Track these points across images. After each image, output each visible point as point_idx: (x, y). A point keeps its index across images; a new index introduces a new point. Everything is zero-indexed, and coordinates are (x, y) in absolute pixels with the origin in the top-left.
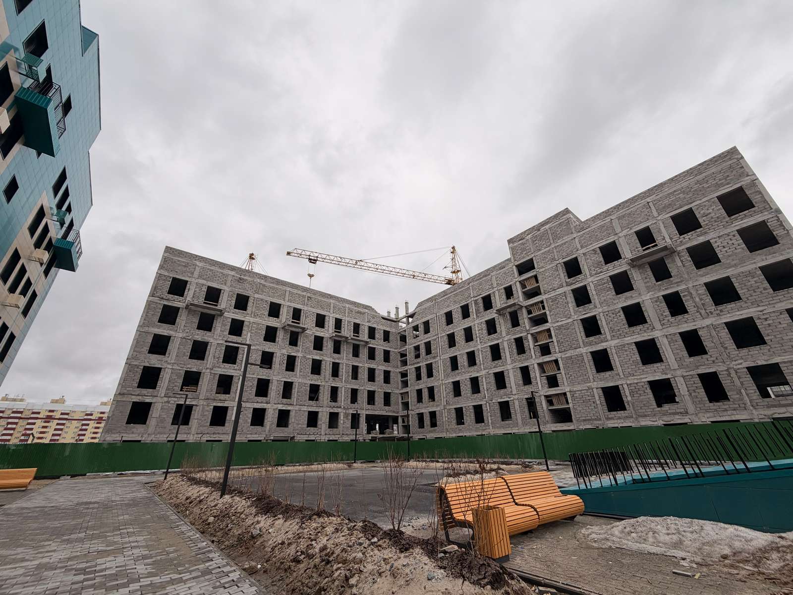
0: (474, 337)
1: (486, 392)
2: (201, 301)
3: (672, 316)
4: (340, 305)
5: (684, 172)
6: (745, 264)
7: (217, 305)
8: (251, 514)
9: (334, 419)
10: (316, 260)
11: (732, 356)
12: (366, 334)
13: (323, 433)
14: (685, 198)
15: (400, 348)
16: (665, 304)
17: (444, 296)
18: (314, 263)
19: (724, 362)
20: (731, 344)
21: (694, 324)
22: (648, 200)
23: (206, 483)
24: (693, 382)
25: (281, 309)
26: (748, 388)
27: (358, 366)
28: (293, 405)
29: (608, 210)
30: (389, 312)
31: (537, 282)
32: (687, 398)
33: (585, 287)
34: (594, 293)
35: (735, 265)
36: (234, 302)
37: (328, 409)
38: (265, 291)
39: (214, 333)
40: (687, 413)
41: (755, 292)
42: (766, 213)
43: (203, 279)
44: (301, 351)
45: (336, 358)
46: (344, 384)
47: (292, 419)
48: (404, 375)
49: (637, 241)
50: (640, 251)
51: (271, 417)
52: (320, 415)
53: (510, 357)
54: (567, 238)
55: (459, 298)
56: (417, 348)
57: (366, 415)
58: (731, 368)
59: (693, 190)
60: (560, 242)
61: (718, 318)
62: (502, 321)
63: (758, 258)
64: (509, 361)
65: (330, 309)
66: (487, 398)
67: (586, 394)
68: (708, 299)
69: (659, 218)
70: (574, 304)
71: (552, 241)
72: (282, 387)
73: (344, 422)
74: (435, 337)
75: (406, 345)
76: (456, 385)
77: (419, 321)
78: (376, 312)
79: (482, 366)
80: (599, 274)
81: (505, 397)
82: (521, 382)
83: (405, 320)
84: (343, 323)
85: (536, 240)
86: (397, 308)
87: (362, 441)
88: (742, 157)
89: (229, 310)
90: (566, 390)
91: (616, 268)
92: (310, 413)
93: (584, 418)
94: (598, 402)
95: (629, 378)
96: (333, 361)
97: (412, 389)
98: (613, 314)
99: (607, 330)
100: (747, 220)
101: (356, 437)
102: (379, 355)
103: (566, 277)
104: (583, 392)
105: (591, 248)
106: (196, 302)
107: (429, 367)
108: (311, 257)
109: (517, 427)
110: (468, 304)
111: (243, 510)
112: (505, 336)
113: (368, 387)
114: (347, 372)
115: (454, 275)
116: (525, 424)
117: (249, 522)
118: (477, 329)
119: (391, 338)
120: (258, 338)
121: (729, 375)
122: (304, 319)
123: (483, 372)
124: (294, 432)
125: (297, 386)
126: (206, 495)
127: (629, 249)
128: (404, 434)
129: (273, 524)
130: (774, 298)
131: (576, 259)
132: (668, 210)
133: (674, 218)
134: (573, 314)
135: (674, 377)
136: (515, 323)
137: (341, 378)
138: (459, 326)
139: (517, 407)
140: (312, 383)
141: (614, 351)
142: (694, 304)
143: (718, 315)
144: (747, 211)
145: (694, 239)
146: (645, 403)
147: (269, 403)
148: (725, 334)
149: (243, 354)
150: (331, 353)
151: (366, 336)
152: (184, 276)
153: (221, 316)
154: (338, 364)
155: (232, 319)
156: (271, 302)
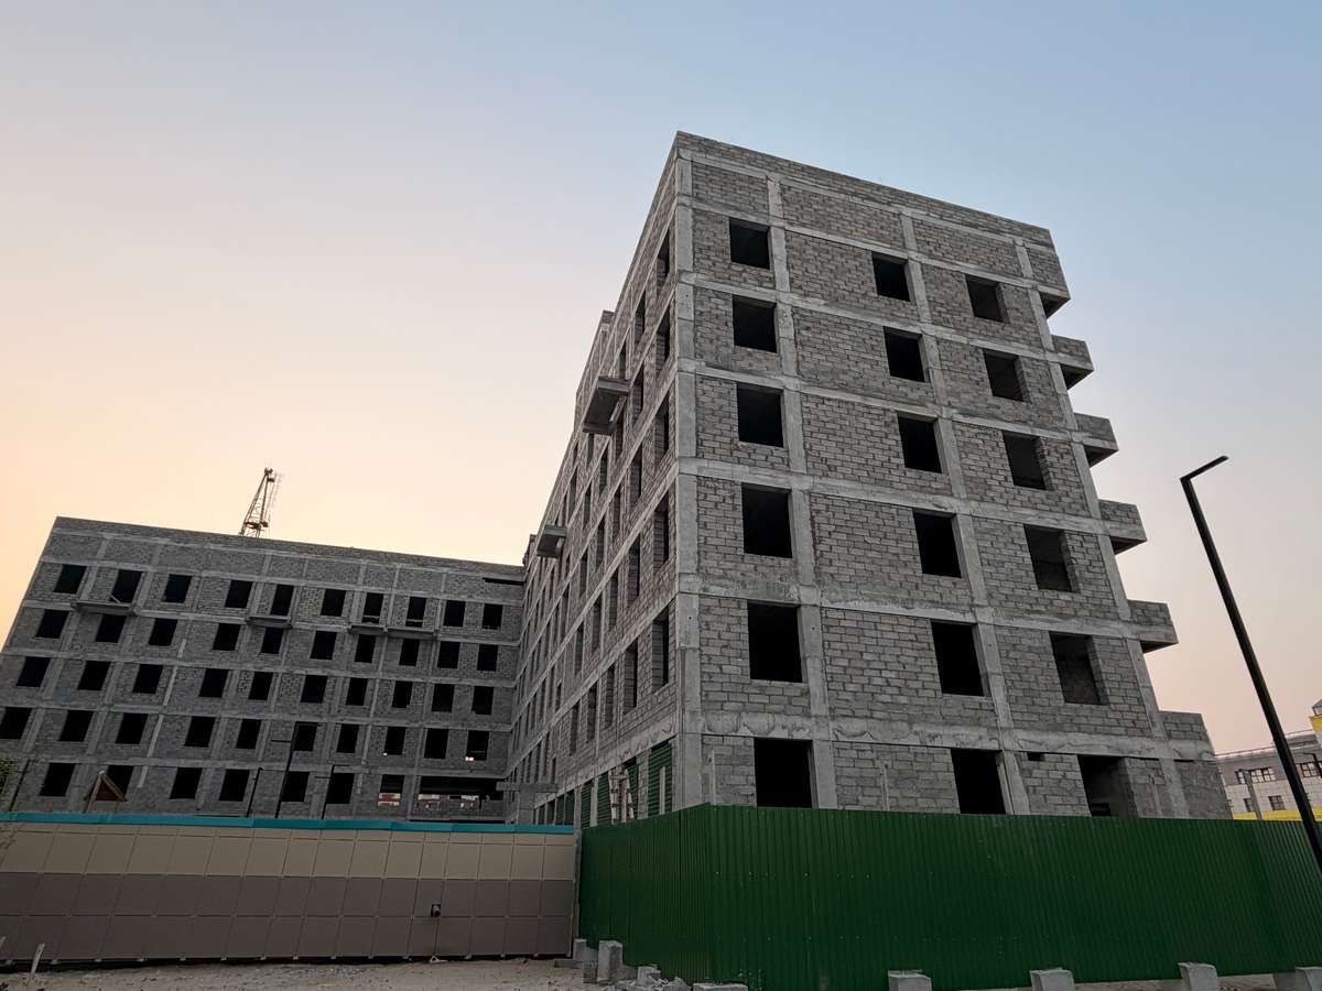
2: (104, 597)
4: (383, 566)
12: (438, 618)
25: (252, 591)
28: (257, 760)
36: (162, 591)
37: (331, 766)
38: (223, 562)
39: (121, 646)
43: (112, 560)
44: (284, 662)
45: (361, 670)
46: (371, 719)
47: (251, 787)
51: (211, 783)
52: (311, 778)
57: (421, 776)
65: (356, 578)
72: (239, 730)
73: (365, 791)
84: (384, 602)
89: (151, 605)
92: (289, 775)
96: (353, 676)
102: (469, 657)
106: (96, 600)
113: (430, 723)
114: (383, 696)
119: (503, 619)
120: (202, 646)
122: (297, 604)
137: (368, 706)
140: (302, 719)
147: (210, 758)
149: (169, 677)
150: (349, 662)
151: (439, 621)
152: (80, 560)
153: (134, 616)
154: (365, 681)
155: (157, 619)
156: (233, 582)
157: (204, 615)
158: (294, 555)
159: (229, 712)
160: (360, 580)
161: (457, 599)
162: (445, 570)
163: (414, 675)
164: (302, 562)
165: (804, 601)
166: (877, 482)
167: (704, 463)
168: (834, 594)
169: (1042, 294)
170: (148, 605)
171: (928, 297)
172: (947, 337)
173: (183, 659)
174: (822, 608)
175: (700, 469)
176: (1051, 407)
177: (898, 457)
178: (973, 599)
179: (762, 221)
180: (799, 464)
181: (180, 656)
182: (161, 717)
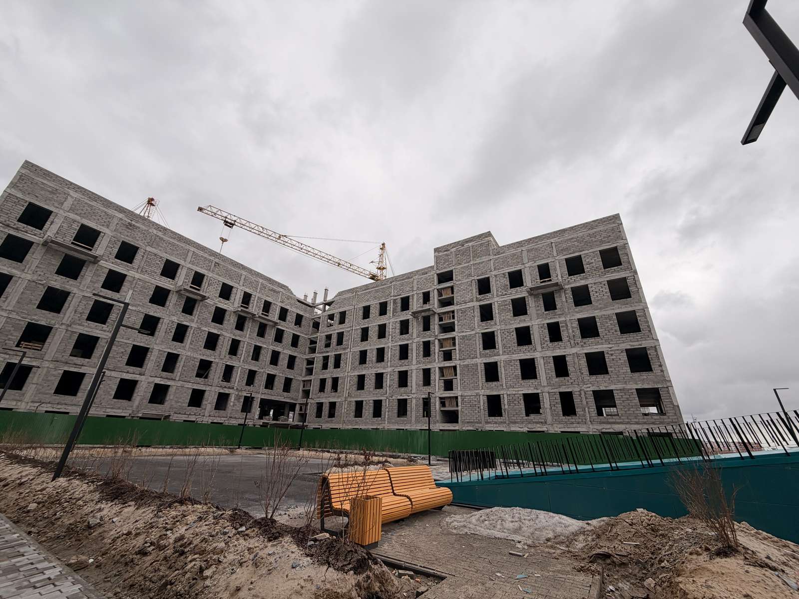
0: (387, 334)
1: (388, 389)
2: (68, 240)
3: (551, 342)
4: (254, 278)
5: (581, 225)
6: (607, 309)
7: (91, 250)
8: (92, 501)
9: (222, 401)
10: (233, 225)
11: (585, 381)
12: (276, 315)
13: (207, 414)
14: (578, 246)
15: (311, 334)
16: (547, 330)
17: (365, 290)
18: (230, 227)
19: (578, 385)
20: (585, 370)
21: (564, 350)
22: (552, 240)
23: (34, 463)
24: (554, 398)
25: (179, 270)
26: (590, 407)
27: (261, 347)
28: (175, 380)
29: (521, 241)
30: (306, 296)
31: (453, 293)
32: (548, 410)
33: (491, 304)
34: (497, 311)
35: (601, 309)
36: (116, 250)
37: (218, 388)
38: (161, 245)
39: (80, 283)
40: (546, 423)
41: (609, 332)
42: (628, 272)
43: (76, 214)
44: (195, 321)
45: (238, 335)
46: (241, 364)
47: (171, 396)
48: (310, 362)
49: (538, 274)
50: (538, 282)
51: (143, 391)
52: (206, 394)
53: (416, 359)
54: (485, 259)
55: (380, 294)
56: (329, 337)
57: (261, 399)
58: (582, 390)
59: (585, 240)
60: (478, 261)
61: (581, 348)
62: (415, 324)
63: (617, 306)
64: (414, 362)
65: (239, 281)
66: (388, 394)
67: (474, 399)
68: (578, 332)
69: (557, 258)
70: (479, 318)
71: (472, 258)
72: (165, 359)
73: (234, 404)
74: (349, 329)
75: (318, 332)
76: (361, 379)
77: (336, 310)
78: (292, 294)
79: (389, 363)
80: (503, 295)
81: (405, 395)
82: (421, 383)
83: (321, 306)
84: (252, 299)
85: (458, 255)
86: (315, 294)
87: (252, 426)
88: (622, 224)
89: (107, 259)
90: (458, 394)
91: (519, 293)
92: (194, 391)
93: (468, 421)
94: (482, 408)
95: (510, 389)
96: (234, 338)
97: (315, 378)
98: (508, 332)
99: (500, 345)
100: (615, 274)
101: (245, 421)
102: (287, 339)
103: (478, 293)
104: (472, 397)
105: (502, 271)
106: (60, 240)
107: (338, 359)
108: (227, 220)
109: (410, 423)
110: (386, 302)
111: (81, 495)
112: (415, 338)
113: (268, 370)
114: (248, 352)
115: (379, 271)
116: (417, 421)
117: (87, 509)
118: (391, 327)
119: (303, 323)
120: (142, 298)
121: (580, 395)
122: (206, 286)
123: (389, 369)
124: (171, 410)
125: (183, 360)
126: (31, 477)
127: (530, 279)
128: (300, 422)
129: (120, 512)
130: (620, 339)
131: (488, 279)
132: (565, 253)
133: (568, 261)
134: (476, 327)
135: (542, 393)
136: (427, 327)
137: (240, 357)
138: (374, 322)
139: (414, 405)
140: (204, 358)
141: (502, 364)
142: (567, 335)
143: (582, 346)
144: (616, 267)
145: (578, 281)
146: (517, 411)
147: (144, 375)
148: (584, 362)
150: (232, 329)
152: (48, 205)
153: (93, 262)
154: (239, 342)
155: (110, 270)
156: (167, 260)
157: (146, 277)
159: (160, 345)
160: (241, 283)
161: (286, 307)
163: (264, 343)
164: (210, 261)
170: (105, 259)
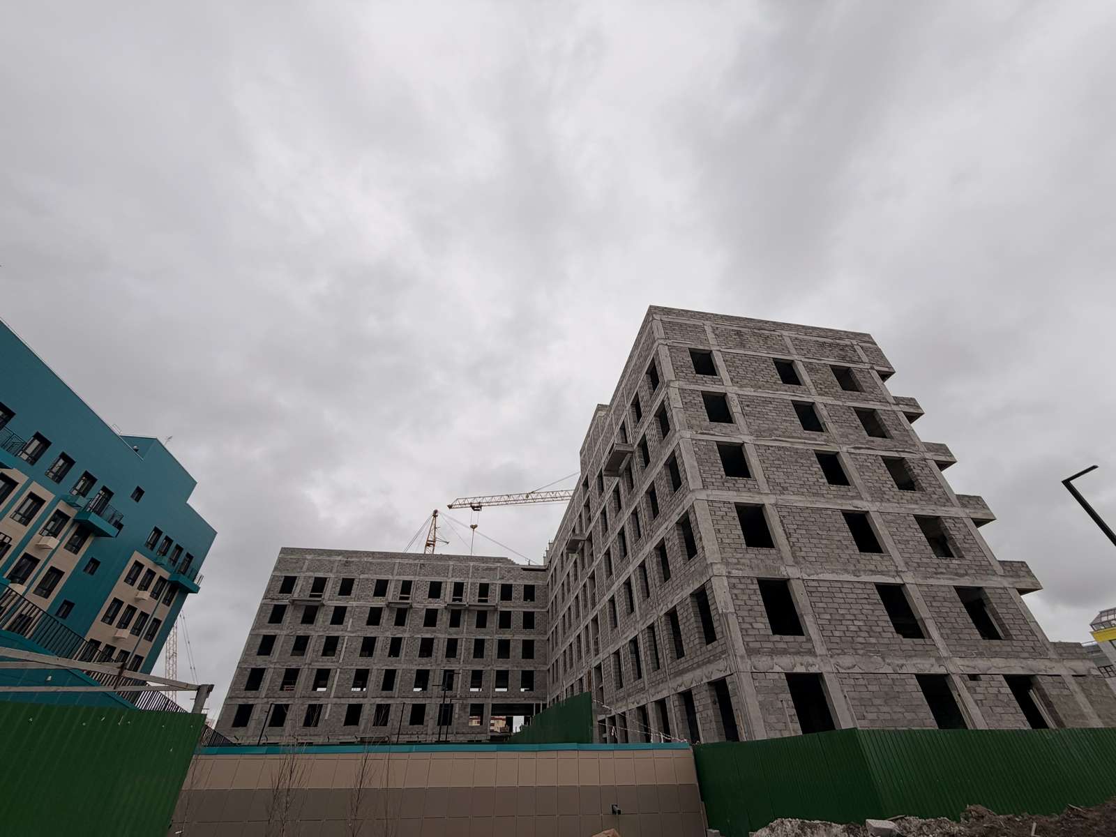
2: (307, 594)
6: (659, 462)
7: (321, 596)
10: (481, 507)
12: (497, 595)
13: (430, 732)
18: (479, 510)
19: (656, 608)
20: (657, 579)
24: (645, 640)
25: (389, 586)
26: (666, 647)
27: (484, 640)
28: (395, 697)
32: (644, 664)
33: (605, 507)
35: (655, 464)
36: (338, 588)
37: (439, 699)
38: (372, 569)
39: (316, 626)
41: (663, 500)
42: (663, 389)
43: (312, 571)
44: (408, 630)
45: (453, 633)
46: (462, 666)
52: (427, 708)
58: (658, 616)
65: (448, 573)
67: (608, 663)
69: (627, 408)
70: (602, 533)
72: (383, 677)
73: (460, 715)
78: (514, 563)
80: (609, 489)
84: (465, 587)
89: (333, 598)
90: (601, 659)
92: (415, 706)
93: (608, 701)
94: (613, 676)
98: (615, 543)
99: (614, 567)
102: (517, 621)
104: (607, 660)
106: (302, 597)
108: (473, 505)
113: (497, 667)
114: (467, 649)
119: (537, 594)
120: (361, 623)
121: (658, 626)
122: (415, 592)
125: (400, 674)
131: (602, 471)
132: (630, 397)
135: (639, 634)
137: (459, 657)
140: (420, 668)
145: (640, 431)
148: (655, 564)
149: (343, 644)
150: (446, 628)
151: (498, 597)
152: (294, 573)
153: (323, 605)
154: (456, 640)
155: (335, 607)
156: (378, 580)
157: (362, 603)
158: (411, 561)
159: (378, 664)
160: (450, 575)
161: (508, 583)
162: (499, 564)
163: (485, 635)
164: (416, 565)
165: (791, 576)
166: (814, 494)
167: (709, 492)
168: (808, 570)
169: (878, 371)
170: (331, 599)
171: (812, 380)
172: (830, 402)
173: (349, 632)
174: (803, 580)
175: (707, 496)
176: (906, 439)
177: (822, 478)
178: (897, 567)
179: (706, 348)
180: (765, 488)
181: (349, 630)
182: (338, 670)
